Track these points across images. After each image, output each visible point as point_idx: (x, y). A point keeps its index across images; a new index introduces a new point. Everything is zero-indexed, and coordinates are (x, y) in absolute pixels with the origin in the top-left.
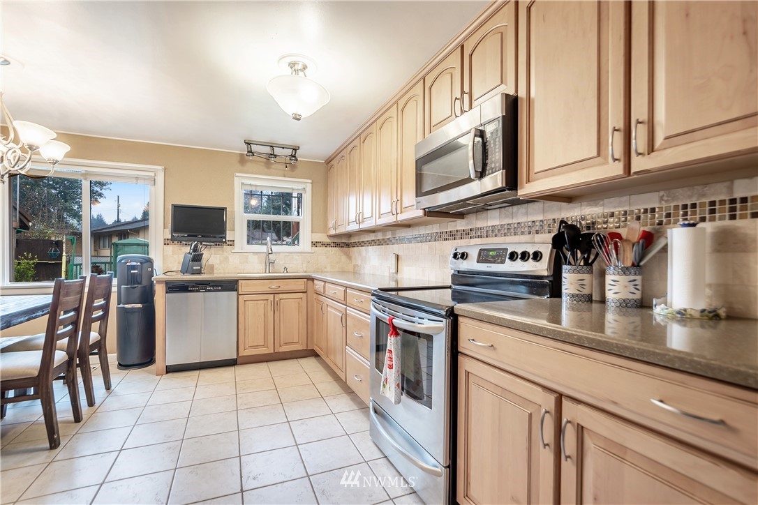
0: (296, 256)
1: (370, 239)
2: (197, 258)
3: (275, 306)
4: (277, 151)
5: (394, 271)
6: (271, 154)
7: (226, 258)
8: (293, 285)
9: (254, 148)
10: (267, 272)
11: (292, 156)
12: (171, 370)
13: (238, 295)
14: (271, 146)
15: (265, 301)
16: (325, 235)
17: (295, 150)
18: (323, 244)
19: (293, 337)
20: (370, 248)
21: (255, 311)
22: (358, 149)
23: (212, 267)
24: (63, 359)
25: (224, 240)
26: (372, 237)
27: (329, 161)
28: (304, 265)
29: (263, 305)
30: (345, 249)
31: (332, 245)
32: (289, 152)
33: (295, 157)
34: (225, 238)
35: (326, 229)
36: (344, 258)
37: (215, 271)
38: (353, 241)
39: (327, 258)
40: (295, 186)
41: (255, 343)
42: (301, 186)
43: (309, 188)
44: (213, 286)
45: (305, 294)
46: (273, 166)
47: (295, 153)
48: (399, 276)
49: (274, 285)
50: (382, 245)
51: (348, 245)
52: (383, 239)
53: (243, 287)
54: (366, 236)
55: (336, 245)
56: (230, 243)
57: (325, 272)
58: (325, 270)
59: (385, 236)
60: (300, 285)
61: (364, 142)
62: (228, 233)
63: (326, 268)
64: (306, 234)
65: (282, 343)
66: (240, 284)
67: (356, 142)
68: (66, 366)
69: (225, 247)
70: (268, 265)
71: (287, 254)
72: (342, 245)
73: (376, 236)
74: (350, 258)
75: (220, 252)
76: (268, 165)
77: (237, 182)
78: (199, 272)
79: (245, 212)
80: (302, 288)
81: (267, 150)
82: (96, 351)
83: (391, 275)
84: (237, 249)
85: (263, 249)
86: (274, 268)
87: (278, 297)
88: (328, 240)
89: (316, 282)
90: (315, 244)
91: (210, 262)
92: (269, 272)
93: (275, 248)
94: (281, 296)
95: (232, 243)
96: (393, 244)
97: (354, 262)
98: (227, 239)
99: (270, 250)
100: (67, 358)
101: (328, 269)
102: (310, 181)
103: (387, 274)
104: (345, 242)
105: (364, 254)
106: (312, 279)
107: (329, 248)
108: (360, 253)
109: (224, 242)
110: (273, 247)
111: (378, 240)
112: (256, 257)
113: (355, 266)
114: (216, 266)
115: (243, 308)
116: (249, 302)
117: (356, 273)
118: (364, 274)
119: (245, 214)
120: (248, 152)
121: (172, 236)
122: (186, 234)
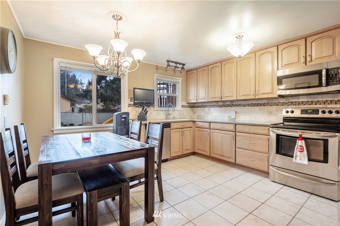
6: (176, 67)
7: (152, 113)
8: (188, 125)
10: (168, 119)
11: (182, 68)
14: (176, 63)
15: (179, 132)
16: (186, 103)
17: (184, 65)
18: (185, 107)
19: (188, 147)
20: (212, 108)
21: (176, 136)
22: (219, 68)
27: (189, 71)
29: (179, 134)
30: (192, 108)
31: (188, 107)
34: (154, 104)
35: (186, 100)
36: (192, 112)
39: (187, 112)
41: (176, 150)
42: (177, 81)
43: (180, 82)
45: (192, 128)
48: (237, 120)
49: (182, 125)
51: (193, 107)
52: (223, 105)
53: (173, 126)
58: (186, 118)
64: (180, 102)
66: (171, 125)
67: (217, 65)
69: (151, 108)
70: (168, 116)
73: (217, 104)
74: (194, 112)
75: (150, 110)
77: (156, 78)
84: (155, 108)
88: (186, 105)
90: (182, 106)
92: (169, 119)
94: (184, 129)
102: (181, 79)
103: (226, 119)
104: (193, 106)
106: (194, 122)
107: (187, 108)
113: (199, 116)
115: (172, 135)
116: (174, 132)
120: (168, 65)
121: (134, 102)
122: (140, 102)
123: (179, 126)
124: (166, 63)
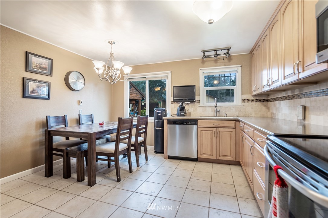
0: (232, 108)
1: (282, 96)
2: (182, 109)
3: (217, 135)
4: (218, 52)
5: (301, 118)
6: (215, 55)
7: (196, 109)
8: (226, 124)
9: (206, 54)
10: (216, 116)
11: (227, 53)
12: (170, 157)
13: (198, 127)
14: (215, 51)
15: (211, 132)
16: (251, 95)
17: (229, 49)
18: (249, 101)
19: (227, 152)
20: (282, 102)
21: (206, 136)
22: (268, 36)
23: (190, 113)
24: (125, 148)
25: (194, 101)
26: (283, 94)
27: (252, 52)
28: (237, 113)
29: (210, 133)
30: (265, 103)
31: (256, 101)
32: (226, 51)
33: (229, 53)
34: (195, 99)
35: (251, 92)
36: (264, 109)
37: (191, 115)
38: (270, 98)
39: (252, 108)
40: (231, 70)
41: (207, 152)
42: (235, 69)
43: (240, 69)
44: (186, 122)
45: (235, 129)
46: (219, 62)
47: (229, 51)
48: (306, 122)
49: (216, 123)
50: (292, 99)
51: (267, 101)
52: (292, 95)
53: (200, 123)
54: (279, 94)
55: (258, 101)
56: (197, 102)
57: (250, 117)
58: (251, 116)
59: (294, 92)
60: (232, 124)
61: (271, 30)
62: (196, 97)
63: (251, 114)
64: (238, 96)
65: (220, 155)
66: (198, 122)
67: (267, 33)
68: (127, 150)
69: (196, 104)
70: (216, 112)
71: (227, 107)
72: (263, 101)
73: (286, 94)
74: (268, 108)
75: (194, 106)
76: (216, 61)
77: (201, 72)
78: (184, 116)
79: (205, 87)
80: (233, 126)
81: (213, 53)
82: (143, 145)
83: (300, 121)
84: (201, 104)
85: (213, 104)
86: (219, 114)
87: (218, 130)
88: (253, 98)
89: (241, 123)
90: (243, 101)
91: (189, 111)
92: (217, 116)
93: (219, 104)
94: (220, 129)
95: (198, 102)
96: (301, 98)
97: (271, 111)
98: (196, 100)
99: (215, 105)
100: (127, 147)
101: (253, 115)
102: (240, 65)
103: (295, 120)
104: (265, 99)
105: (278, 106)
106: (239, 121)
107: (253, 103)
108: (275, 105)
109: (195, 101)
110: (217, 103)
111: (288, 96)
112: (210, 108)
113: (272, 114)
114: (191, 113)
115: (200, 134)
116: (203, 131)
117: (273, 118)
118: (278, 119)
119: (205, 88)
120: (203, 56)
121: (173, 99)
122: (179, 98)
123: (211, 125)
124: (202, 54)
